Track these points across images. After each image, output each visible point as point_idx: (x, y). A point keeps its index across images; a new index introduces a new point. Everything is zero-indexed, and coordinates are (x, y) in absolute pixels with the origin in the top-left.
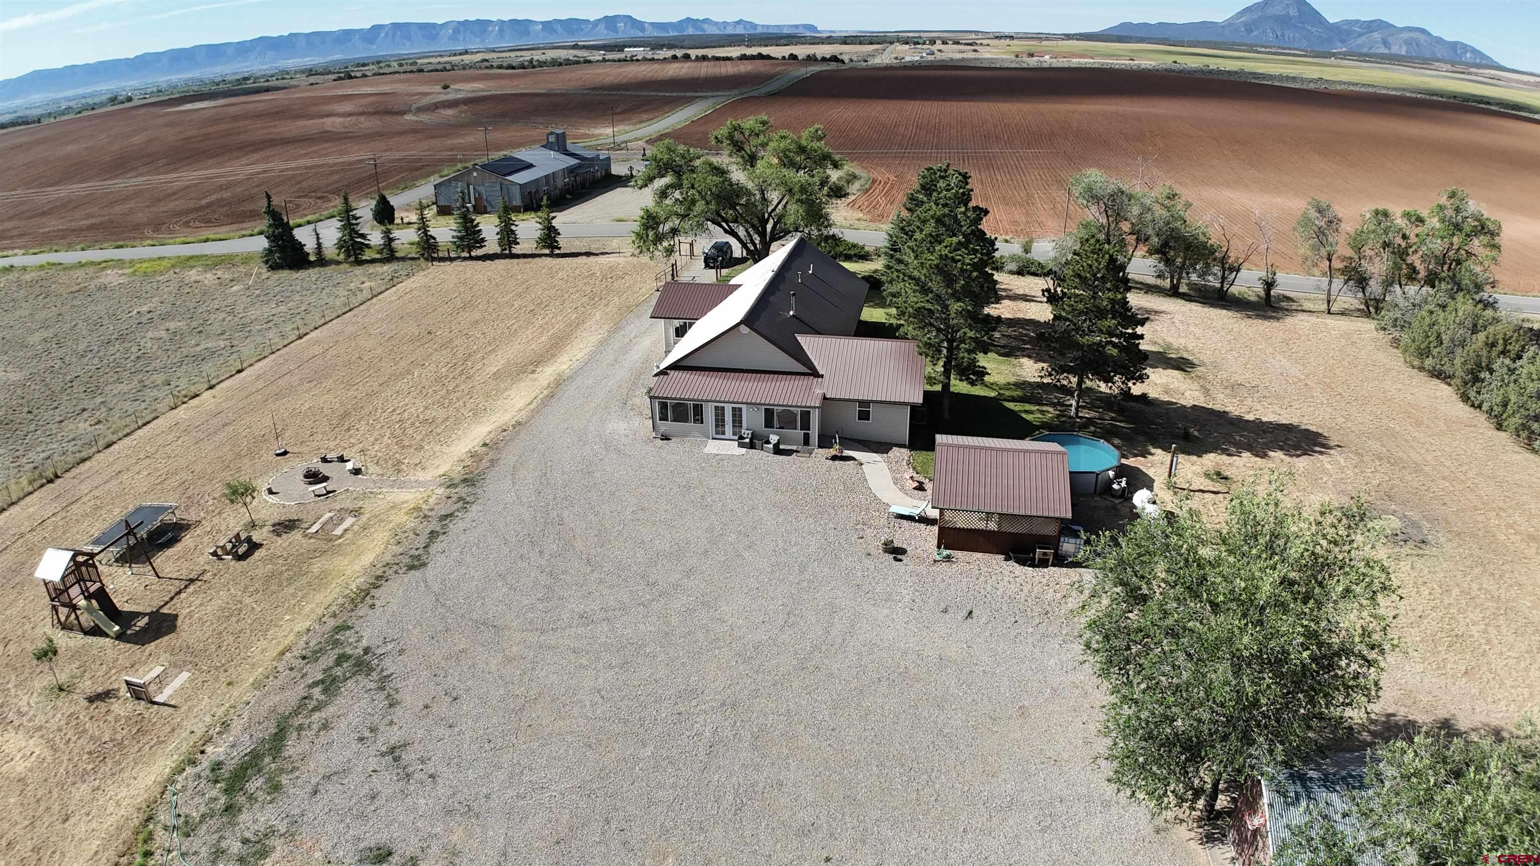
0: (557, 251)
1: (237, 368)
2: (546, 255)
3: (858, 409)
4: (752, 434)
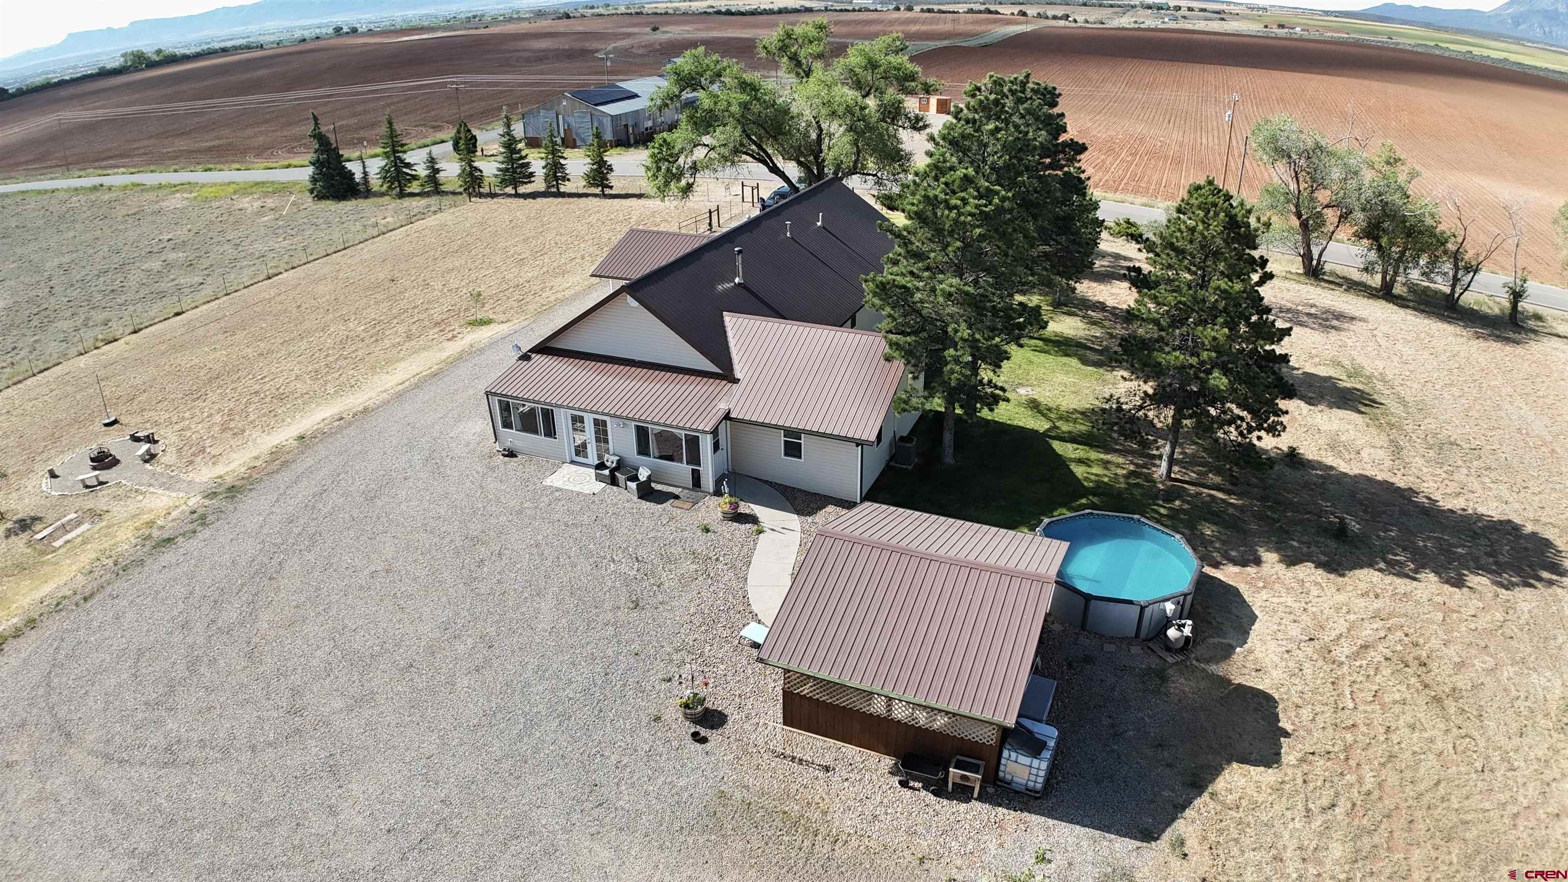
0: (607, 191)
1: (175, 311)
2: (595, 195)
3: (783, 438)
4: (618, 462)
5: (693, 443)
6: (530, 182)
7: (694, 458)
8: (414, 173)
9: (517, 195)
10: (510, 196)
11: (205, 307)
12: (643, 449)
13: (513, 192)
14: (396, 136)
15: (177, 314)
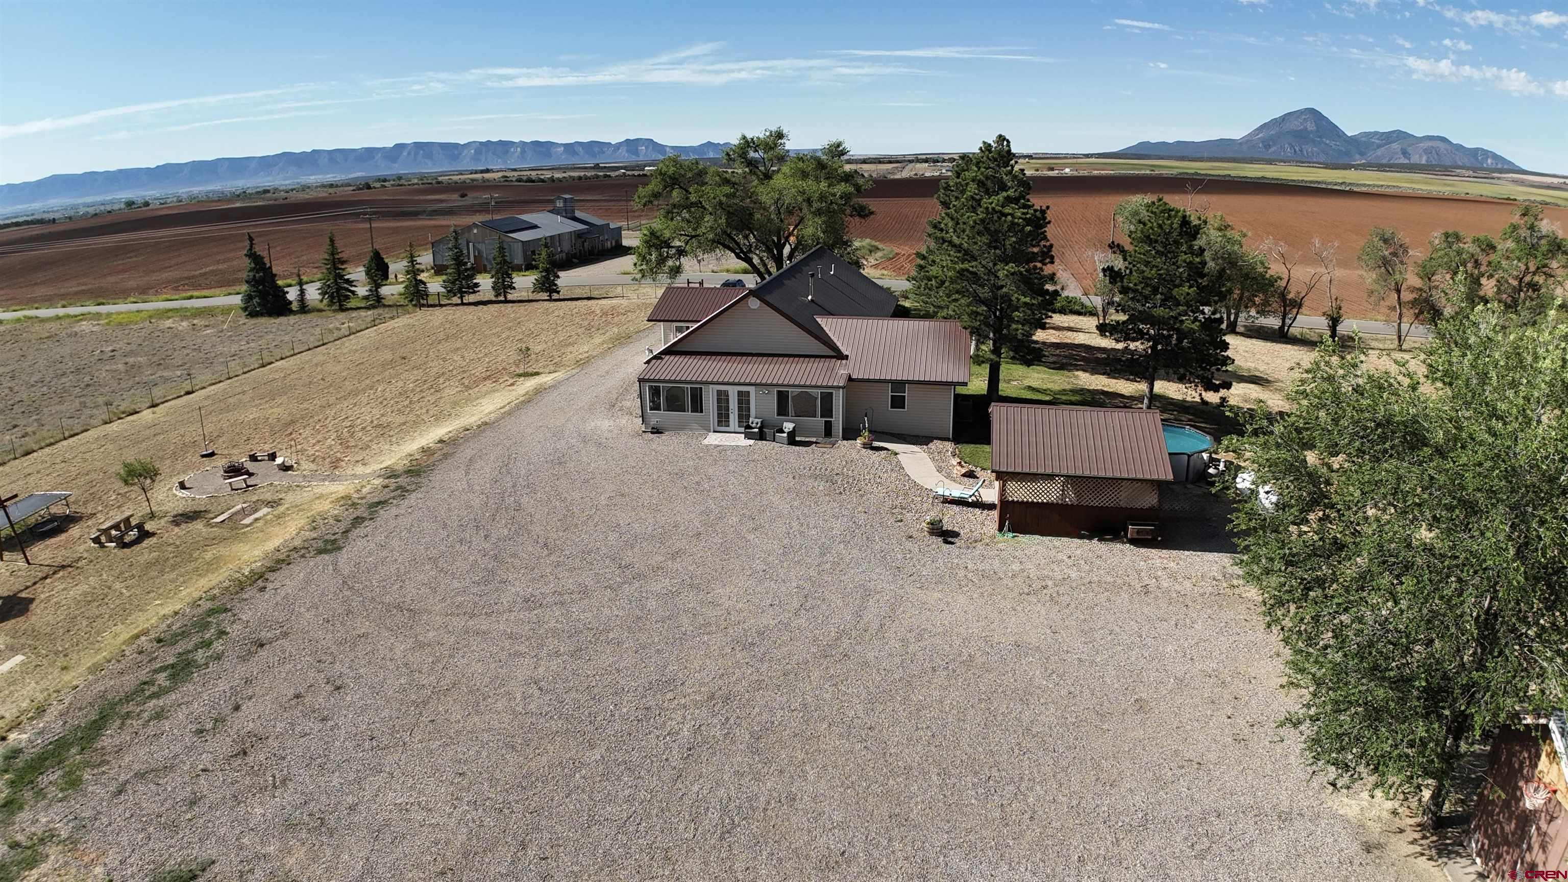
0: (555, 296)
1: (186, 390)
2: (544, 300)
3: (890, 394)
4: (762, 422)
5: (827, 399)
6: (474, 292)
7: (827, 411)
8: (353, 289)
9: (463, 304)
10: (457, 305)
11: (213, 387)
12: (782, 410)
13: (459, 301)
14: (338, 253)
15: (188, 393)
